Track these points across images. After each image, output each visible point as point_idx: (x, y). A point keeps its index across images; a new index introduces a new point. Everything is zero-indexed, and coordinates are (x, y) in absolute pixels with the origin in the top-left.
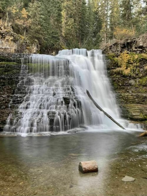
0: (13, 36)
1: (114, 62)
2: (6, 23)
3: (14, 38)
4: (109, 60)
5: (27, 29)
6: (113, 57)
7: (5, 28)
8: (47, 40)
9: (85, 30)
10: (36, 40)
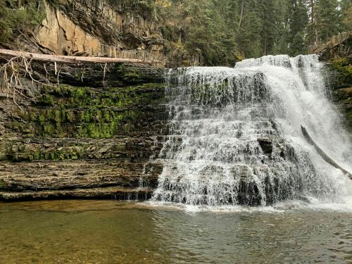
0: (163, 45)
1: (346, 75)
2: (152, 25)
3: (165, 48)
4: (336, 73)
5: (182, 33)
6: (344, 65)
7: (151, 33)
8: (215, 48)
9: (273, 31)
10: (197, 49)
